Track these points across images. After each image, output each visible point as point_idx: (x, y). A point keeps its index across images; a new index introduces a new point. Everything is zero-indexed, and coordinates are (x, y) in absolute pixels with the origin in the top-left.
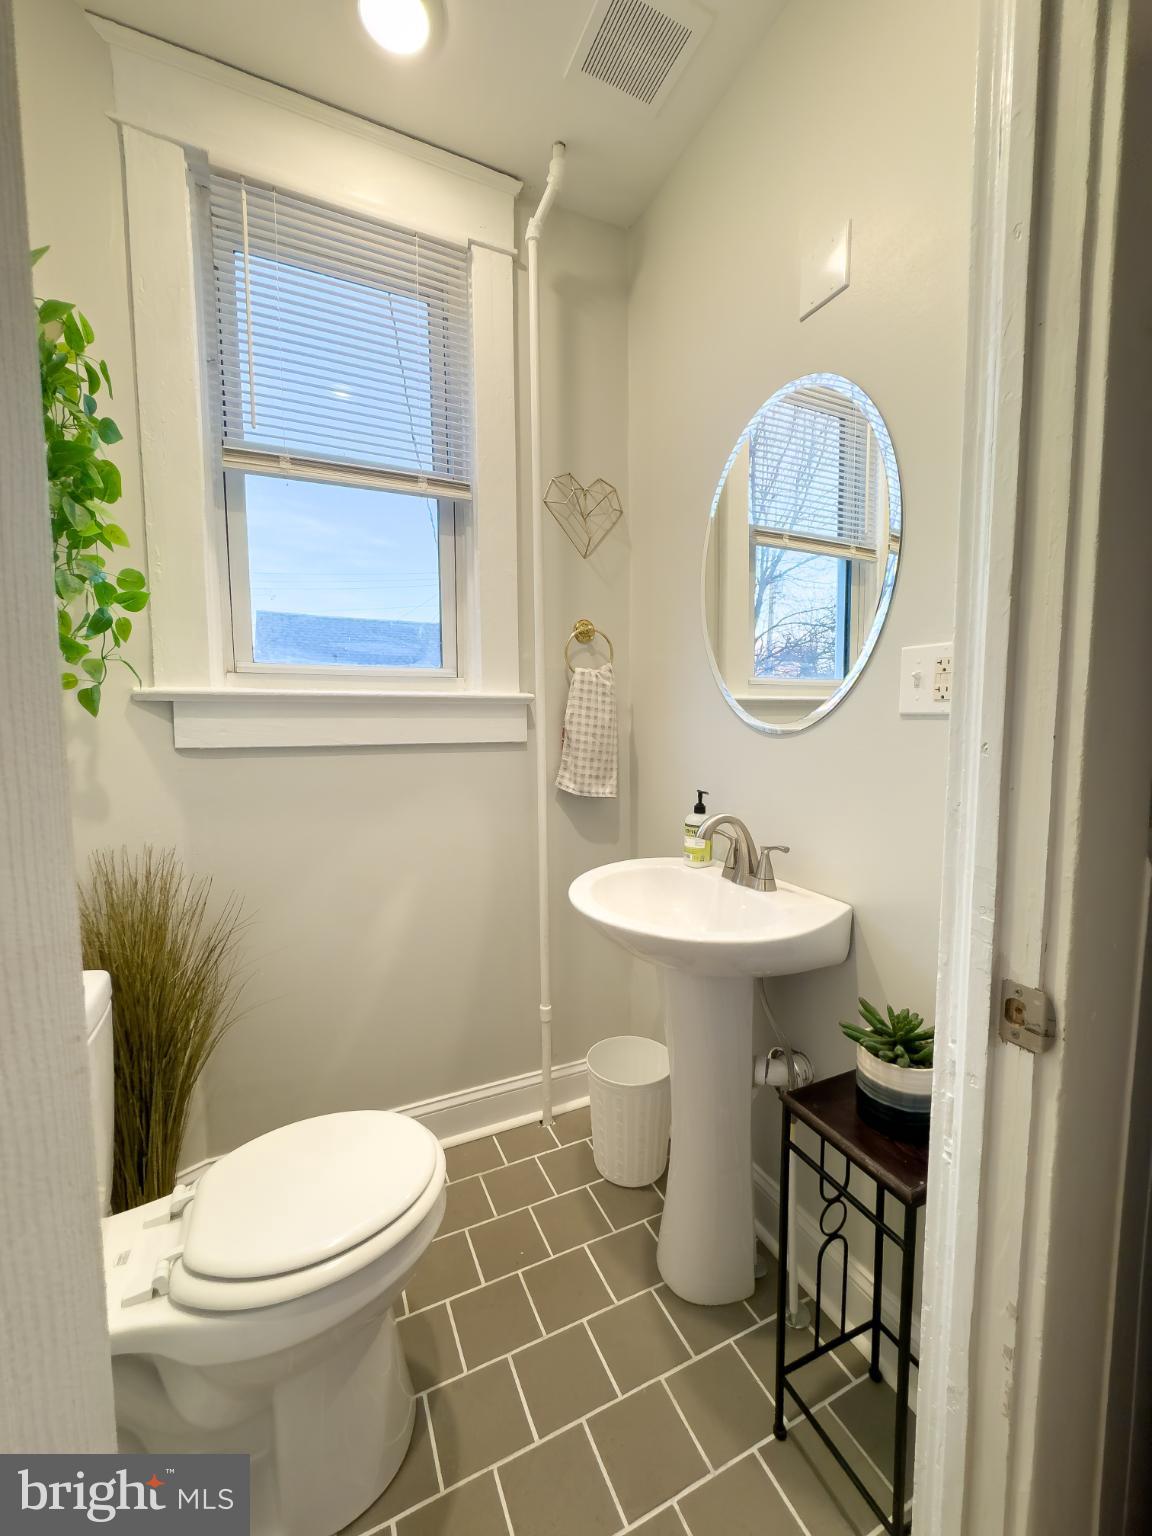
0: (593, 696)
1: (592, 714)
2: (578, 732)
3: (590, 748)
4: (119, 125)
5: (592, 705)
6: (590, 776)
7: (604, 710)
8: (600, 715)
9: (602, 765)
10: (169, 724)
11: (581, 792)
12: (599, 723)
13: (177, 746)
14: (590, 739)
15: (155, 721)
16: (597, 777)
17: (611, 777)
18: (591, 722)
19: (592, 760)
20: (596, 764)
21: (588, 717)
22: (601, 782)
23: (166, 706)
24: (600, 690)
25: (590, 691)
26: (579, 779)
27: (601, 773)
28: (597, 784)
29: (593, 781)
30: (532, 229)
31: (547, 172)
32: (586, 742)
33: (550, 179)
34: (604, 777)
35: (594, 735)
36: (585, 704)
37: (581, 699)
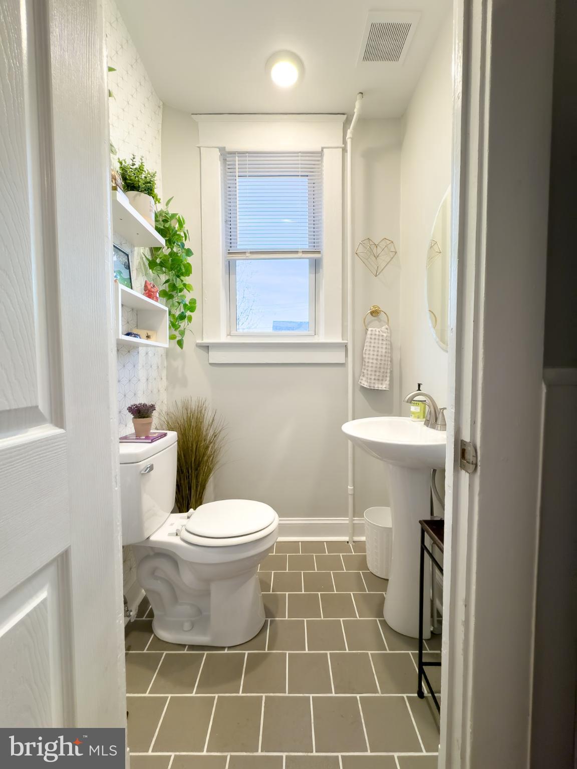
0: (376, 341)
1: (376, 349)
2: (369, 358)
3: (374, 365)
4: (199, 147)
5: (376, 345)
6: (375, 379)
7: (382, 348)
8: (380, 350)
9: (381, 375)
10: (207, 354)
11: (370, 387)
12: (380, 354)
13: (210, 362)
14: (375, 361)
15: (202, 353)
16: (378, 380)
17: (386, 380)
18: (376, 353)
19: (375, 371)
20: (377, 374)
21: (374, 351)
22: (380, 382)
23: (206, 348)
24: (381, 338)
25: (375, 339)
26: (369, 381)
27: (381, 378)
28: (378, 383)
29: (376, 382)
30: (349, 135)
31: (354, 107)
32: (372, 363)
33: (356, 110)
34: (382, 380)
35: (377, 359)
36: (372, 345)
37: (371, 342)
